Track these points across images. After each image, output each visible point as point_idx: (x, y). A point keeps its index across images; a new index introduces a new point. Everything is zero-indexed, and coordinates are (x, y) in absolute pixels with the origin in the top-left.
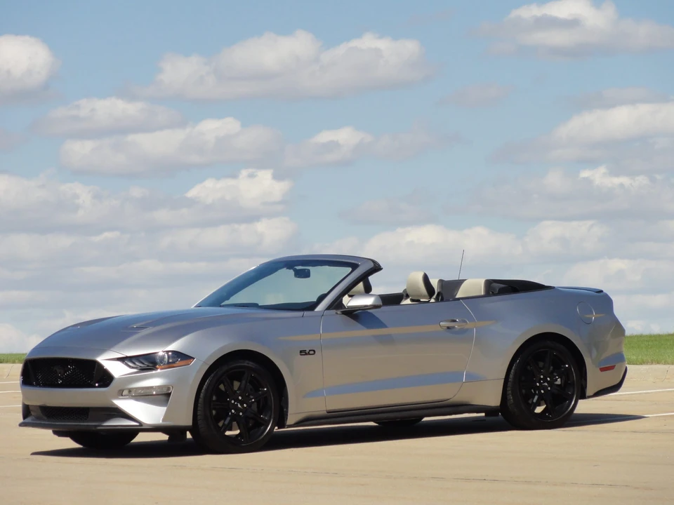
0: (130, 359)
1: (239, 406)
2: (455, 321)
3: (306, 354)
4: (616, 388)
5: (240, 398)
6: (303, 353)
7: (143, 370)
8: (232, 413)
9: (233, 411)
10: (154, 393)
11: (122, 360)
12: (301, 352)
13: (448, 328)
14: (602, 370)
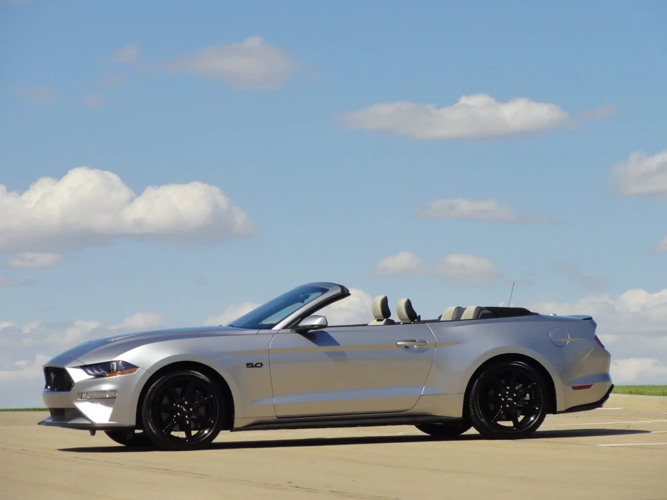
0: (90, 367)
1: (184, 409)
2: (415, 341)
3: (253, 366)
4: (599, 404)
5: (186, 403)
6: (249, 365)
7: (98, 376)
8: (177, 415)
9: (179, 414)
10: (107, 396)
11: (84, 367)
12: (247, 364)
13: (406, 347)
14: (575, 388)
